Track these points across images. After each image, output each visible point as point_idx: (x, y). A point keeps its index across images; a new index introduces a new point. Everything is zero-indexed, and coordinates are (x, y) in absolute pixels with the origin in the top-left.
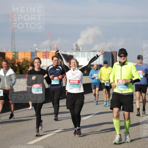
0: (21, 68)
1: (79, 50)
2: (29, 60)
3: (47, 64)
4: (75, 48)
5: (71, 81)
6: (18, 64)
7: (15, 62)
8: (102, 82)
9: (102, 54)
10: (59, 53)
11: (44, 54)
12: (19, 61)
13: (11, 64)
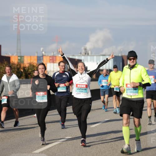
0: (27, 73)
1: (88, 54)
2: (35, 65)
3: (54, 69)
4: (83, 51)
5: (78, 86)
6: (24, 68)
7: (20, 67)
8: (112, 87)
9: (112, 58)
10: (64, 56)
11: (51, 58)
12: (24, 66)
13: (17, 69)
